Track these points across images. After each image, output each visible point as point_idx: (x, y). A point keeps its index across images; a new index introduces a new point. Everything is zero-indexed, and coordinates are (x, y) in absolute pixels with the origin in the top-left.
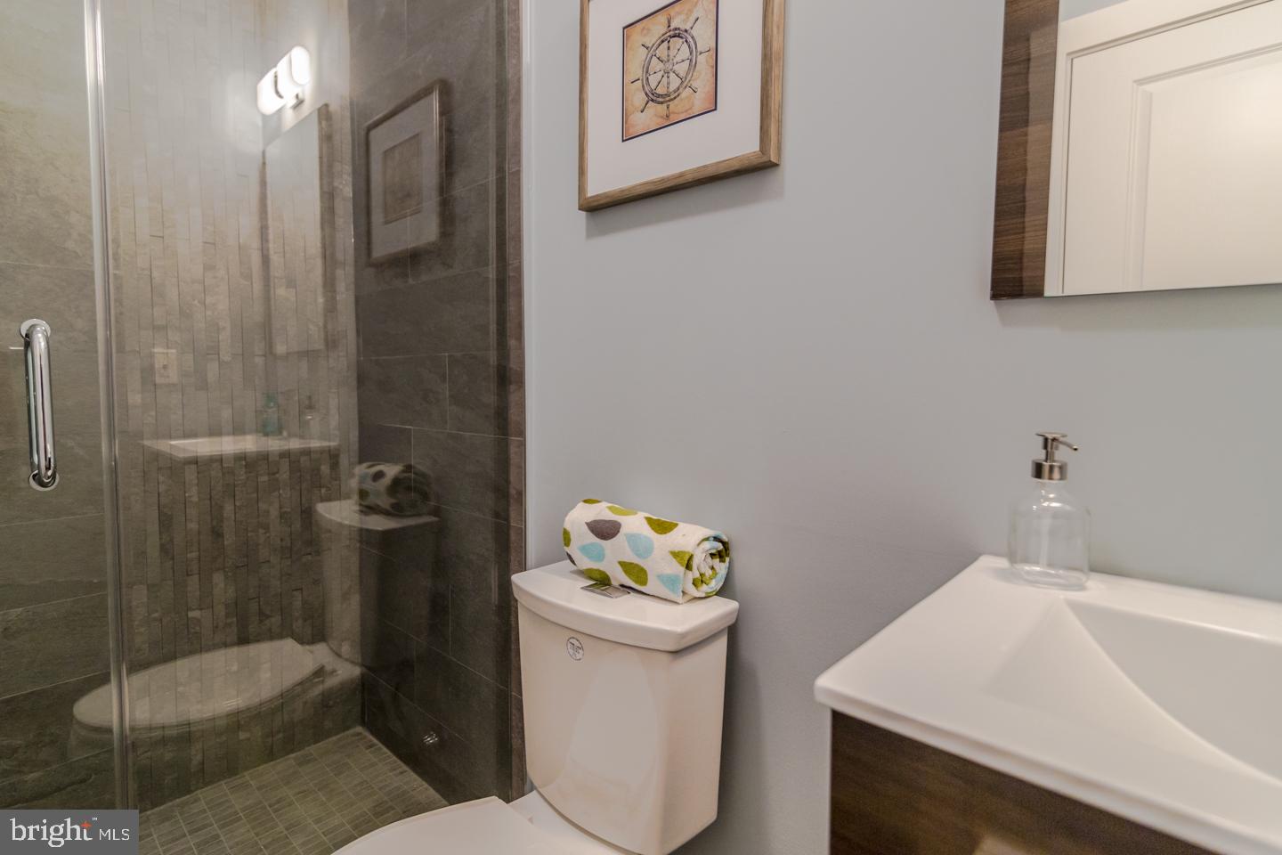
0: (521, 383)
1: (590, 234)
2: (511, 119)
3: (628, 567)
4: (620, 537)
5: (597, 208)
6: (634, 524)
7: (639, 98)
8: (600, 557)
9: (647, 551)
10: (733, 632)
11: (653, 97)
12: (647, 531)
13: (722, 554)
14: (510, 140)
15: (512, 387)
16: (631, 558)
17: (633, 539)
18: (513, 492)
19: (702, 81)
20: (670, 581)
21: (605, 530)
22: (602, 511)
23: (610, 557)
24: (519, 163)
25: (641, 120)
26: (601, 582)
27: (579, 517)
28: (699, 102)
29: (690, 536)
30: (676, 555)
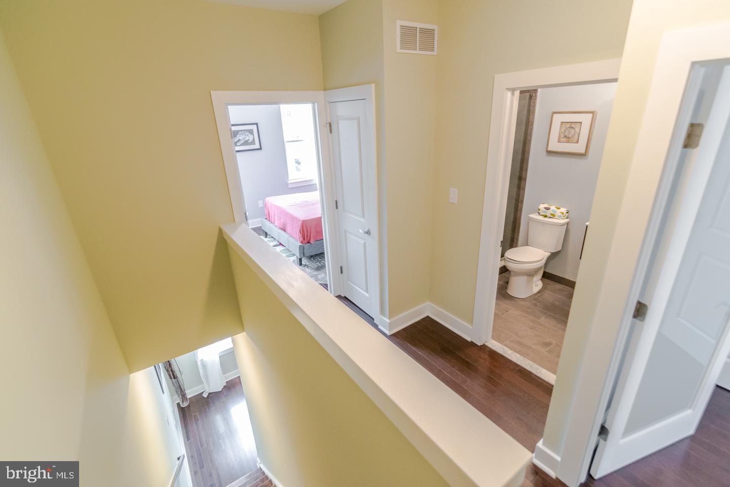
0: (525, 180)
1: (547, 156)
2: (530, 128)
3: (551, 214)
4: (551, 210)
5: (549, 153)
6: (553, 208)
7: (562, 136)
8: (546, 212)
9: (556, 212)
10: (568, 224)
11: (565, 137)
12: (556, 209)
13: (567, 213)
14: (529, 132)
15: (522, 181)
16: (552, 213)
17: (553, 210)
18: (520, 200)
19: (576, 137)
20: (560, 216)
21: (548, 209)
22: (546, 206)
23: (548, 213)
24: (531, 137)
25: (563, 140)
26: (546, 216)
27: (542, 206)
28: (575, 140)
29: (564, 210)
30: (561, 213)
